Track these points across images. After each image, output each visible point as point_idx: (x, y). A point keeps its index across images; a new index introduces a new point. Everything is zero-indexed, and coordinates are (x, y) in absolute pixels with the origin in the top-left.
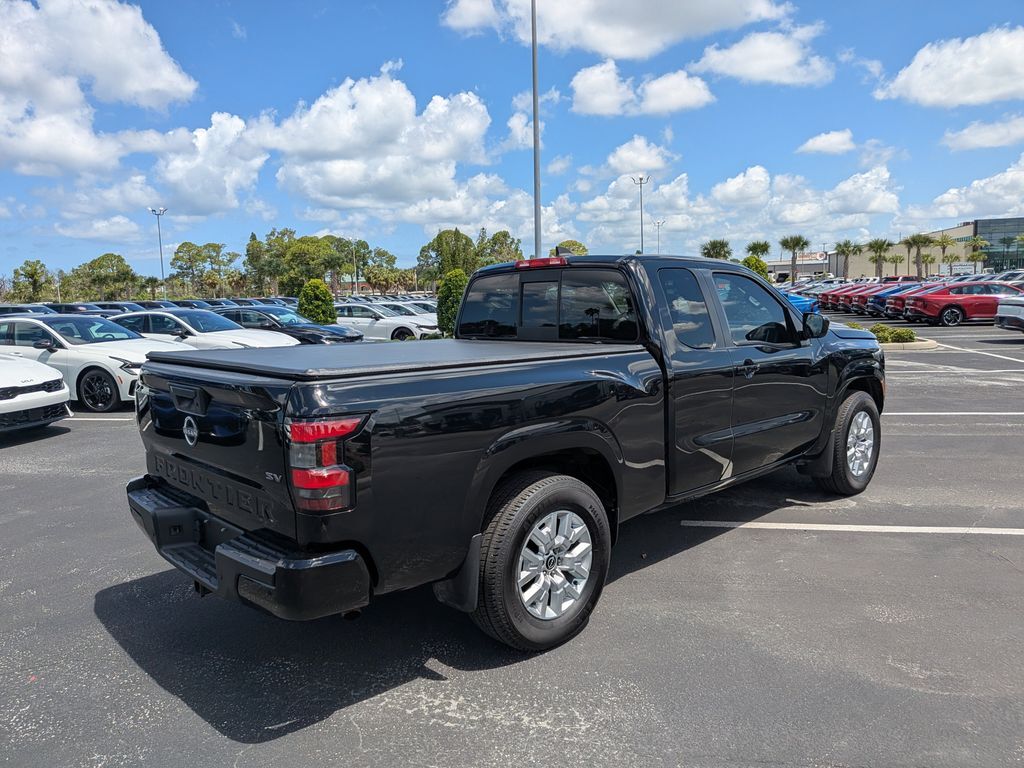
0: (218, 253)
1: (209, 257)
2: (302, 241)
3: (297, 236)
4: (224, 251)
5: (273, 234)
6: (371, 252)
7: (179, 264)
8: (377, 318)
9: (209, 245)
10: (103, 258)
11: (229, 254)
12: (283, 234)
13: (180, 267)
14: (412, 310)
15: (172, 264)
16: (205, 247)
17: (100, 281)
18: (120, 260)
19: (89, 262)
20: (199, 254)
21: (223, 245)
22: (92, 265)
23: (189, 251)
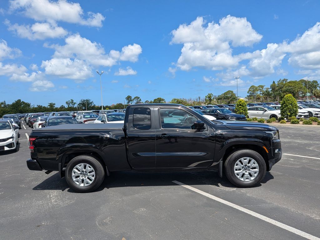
0: (263, 88)
1: (260, 90)
2: (289, 82)
3: (288, 81)
4: (264, 87)
5: (280, 81)
6: (318, 84)
7: (250, 92)
8: (266, 111)
9: (260, 86)
10: (227, 92)
11: (266, 88)
12: (283, 81)
13: (250, 93)
14: (302, 107)
15: (248, 92)
16: (259, 86)
17: (227, 98)
18: (232, 92)
19: (224, 93)
20: (256, 89)
21: (265, 86)
22: (225, 94)
23: (253, 88)
